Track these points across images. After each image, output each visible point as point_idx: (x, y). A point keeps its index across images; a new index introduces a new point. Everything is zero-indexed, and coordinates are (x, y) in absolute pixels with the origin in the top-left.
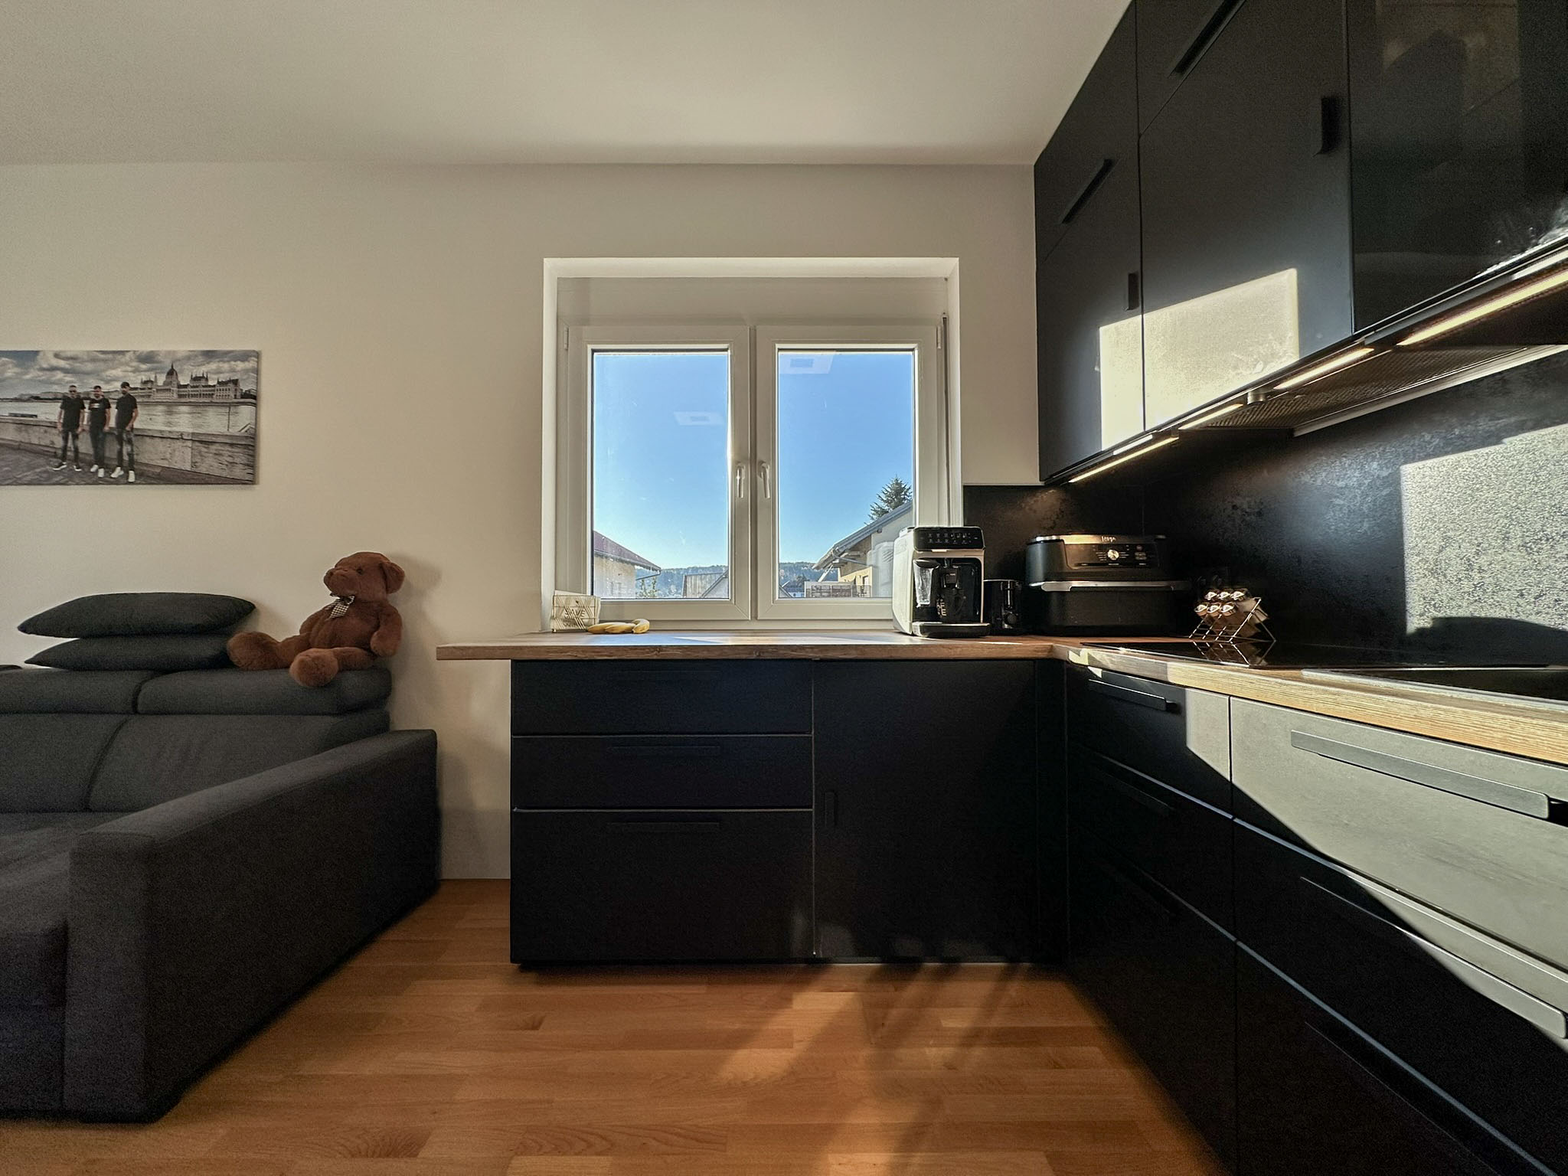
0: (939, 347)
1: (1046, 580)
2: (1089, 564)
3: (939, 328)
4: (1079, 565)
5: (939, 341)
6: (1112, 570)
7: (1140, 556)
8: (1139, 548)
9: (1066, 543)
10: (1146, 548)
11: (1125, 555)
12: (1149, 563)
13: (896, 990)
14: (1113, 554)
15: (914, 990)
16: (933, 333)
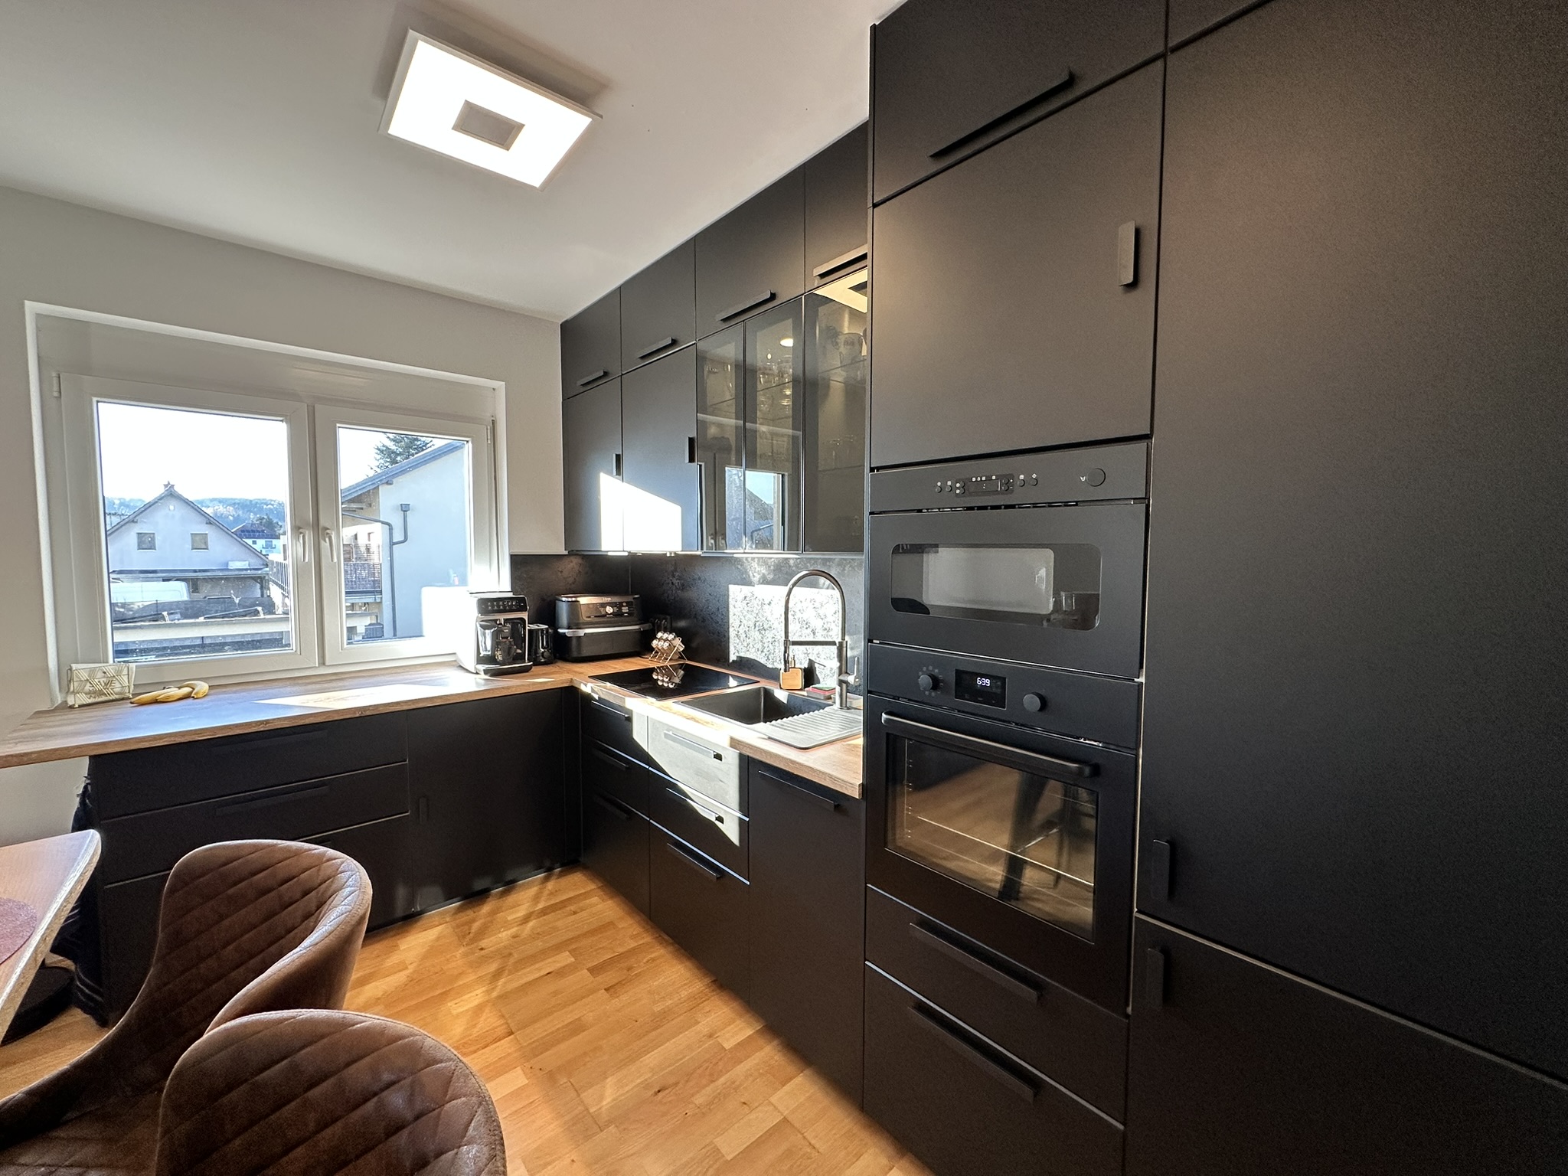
0: (489, 442)
1: (569, 628)
2: (596, 617)
3: (489, 427)
4: (589, 617)
5: (489, 438)
6: (609, 619)
7: (625, 609)
8: (624, 604)
9: (581, 603)
10: (629, 604)
11: (616, 609)
12: (630, 614)
13: (474, 912)
14: (609, 610)
15: (486, 908)
16: (485, 432)
